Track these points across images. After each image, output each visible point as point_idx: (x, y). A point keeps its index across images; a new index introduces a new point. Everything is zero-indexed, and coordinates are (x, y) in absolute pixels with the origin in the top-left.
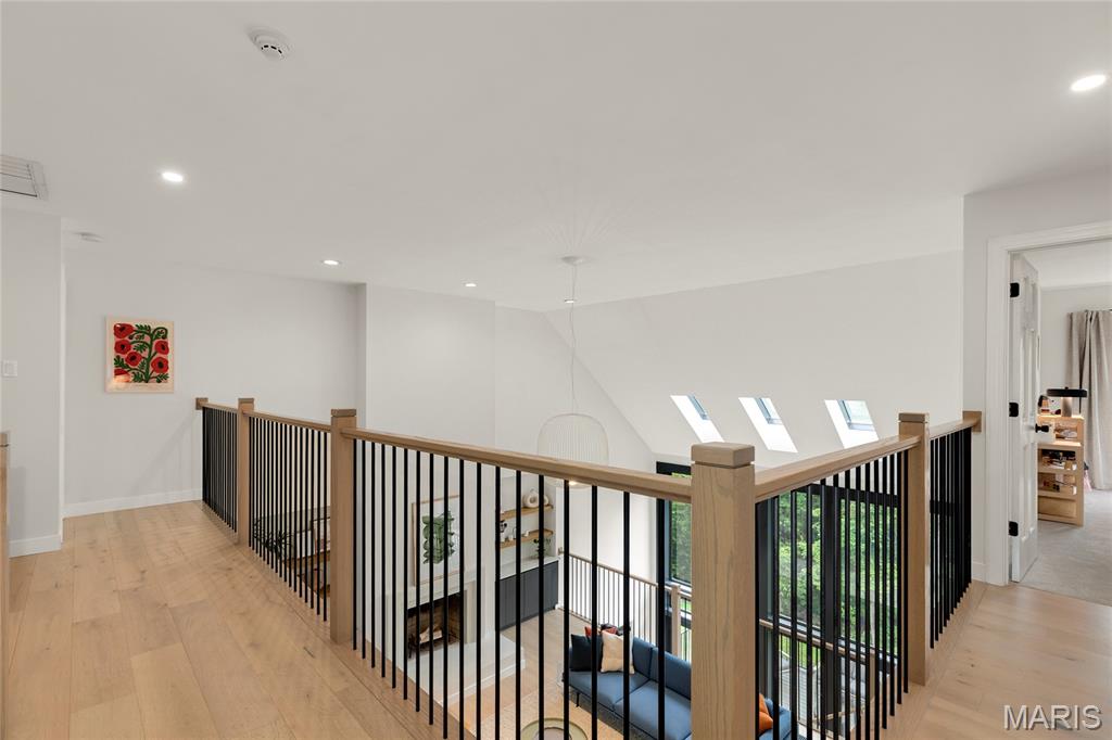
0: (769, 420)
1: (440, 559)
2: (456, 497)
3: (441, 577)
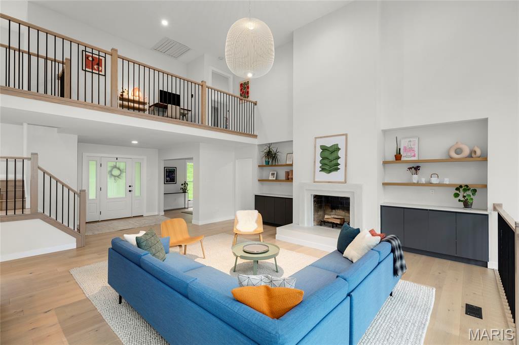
1: (330, 172)
2: (343, 135)
3: (329, 182)
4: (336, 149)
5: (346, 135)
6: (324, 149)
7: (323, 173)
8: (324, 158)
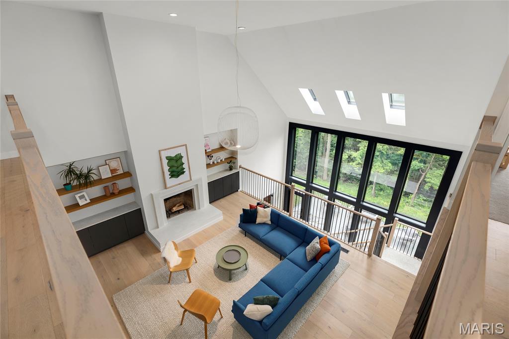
0: (349, 102)
1: (178, 176)
2: (184, 145)
3: (179, 184)
4: (179, 158)
5: (186, 145)
6: (169, 159)
7: (173, 179)
8: (171, 167)
